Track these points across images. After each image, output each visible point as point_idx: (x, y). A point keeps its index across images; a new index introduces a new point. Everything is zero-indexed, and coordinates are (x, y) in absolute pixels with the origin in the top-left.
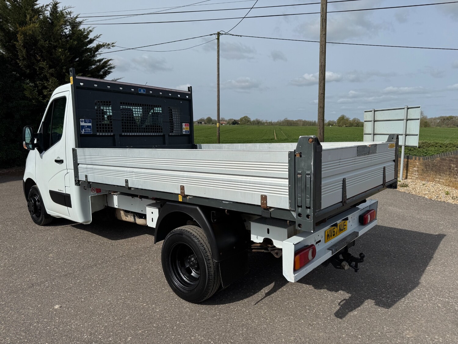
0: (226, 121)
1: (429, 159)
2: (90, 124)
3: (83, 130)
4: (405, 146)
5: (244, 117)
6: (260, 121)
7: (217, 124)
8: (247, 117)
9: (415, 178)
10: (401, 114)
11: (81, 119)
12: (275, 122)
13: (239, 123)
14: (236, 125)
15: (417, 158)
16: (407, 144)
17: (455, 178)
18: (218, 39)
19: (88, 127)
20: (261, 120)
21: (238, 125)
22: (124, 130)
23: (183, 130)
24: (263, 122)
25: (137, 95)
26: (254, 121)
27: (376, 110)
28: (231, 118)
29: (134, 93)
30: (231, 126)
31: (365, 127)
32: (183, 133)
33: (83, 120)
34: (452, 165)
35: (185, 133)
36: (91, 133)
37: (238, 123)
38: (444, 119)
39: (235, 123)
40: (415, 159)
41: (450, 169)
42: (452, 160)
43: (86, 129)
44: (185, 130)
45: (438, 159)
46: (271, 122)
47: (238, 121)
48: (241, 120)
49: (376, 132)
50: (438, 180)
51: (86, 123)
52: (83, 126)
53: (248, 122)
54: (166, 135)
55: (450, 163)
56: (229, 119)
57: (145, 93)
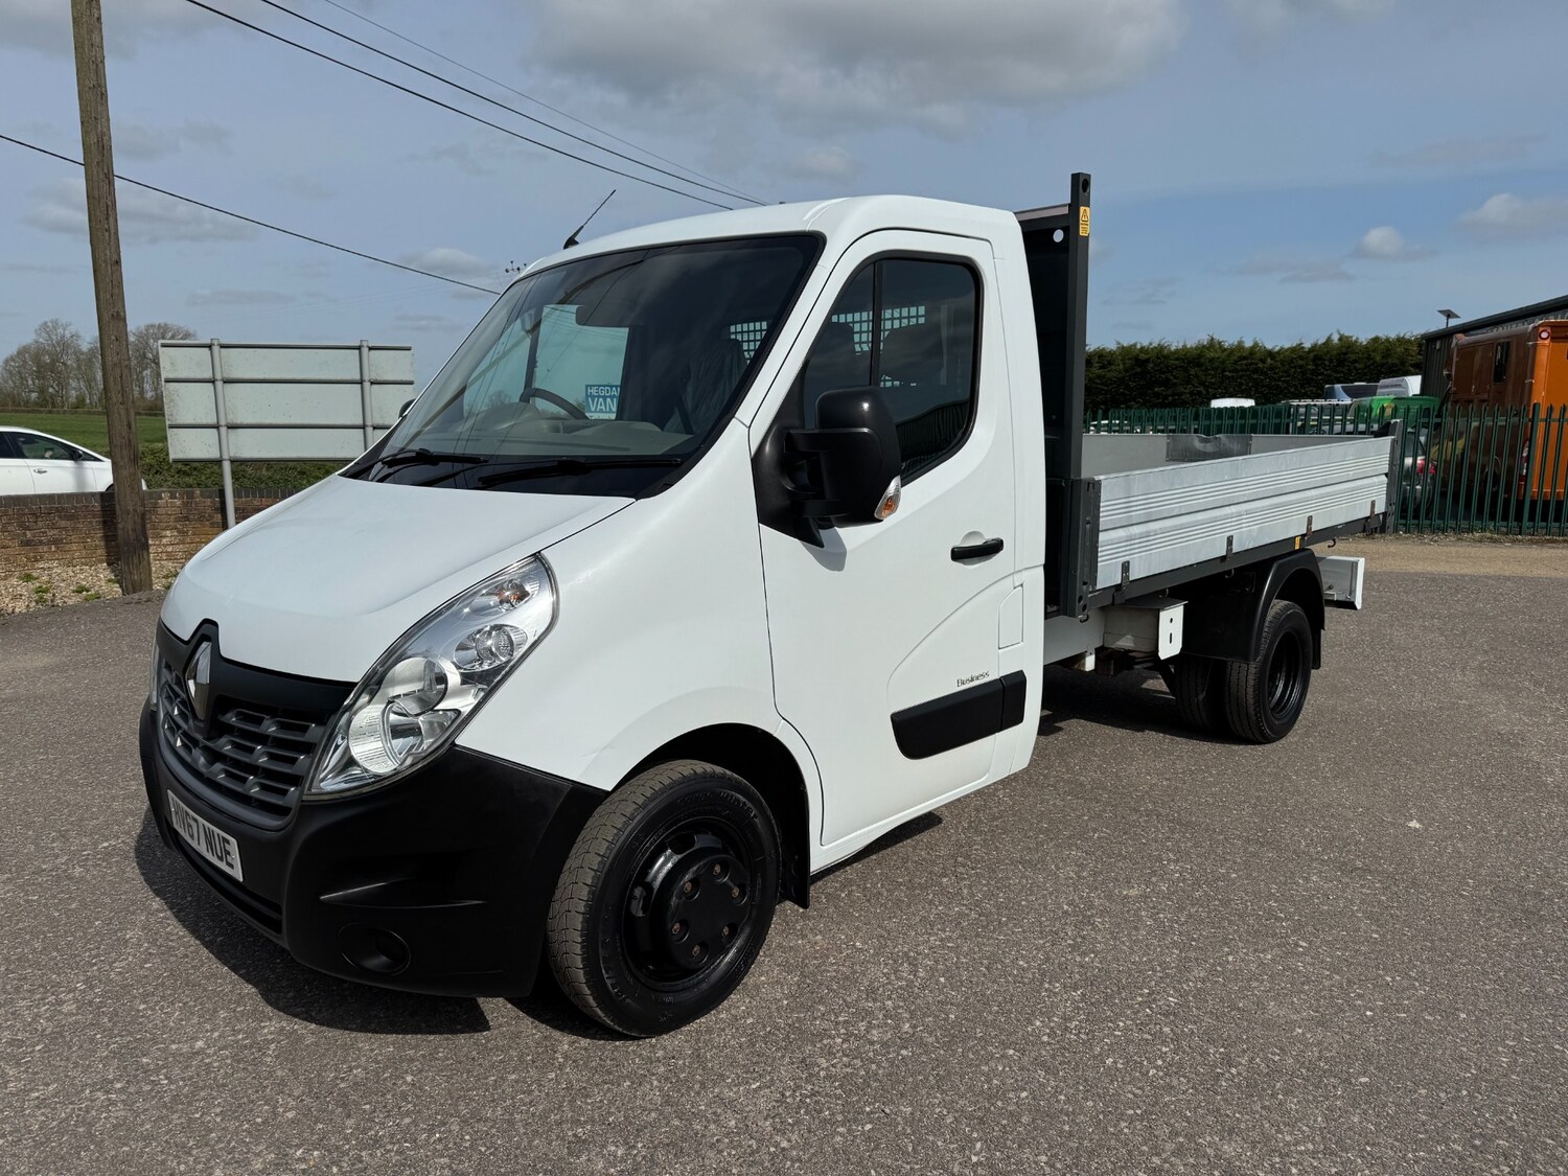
10: (346, 364)
27: (225, 342)
31: (171, 401)
49: (233, 419)
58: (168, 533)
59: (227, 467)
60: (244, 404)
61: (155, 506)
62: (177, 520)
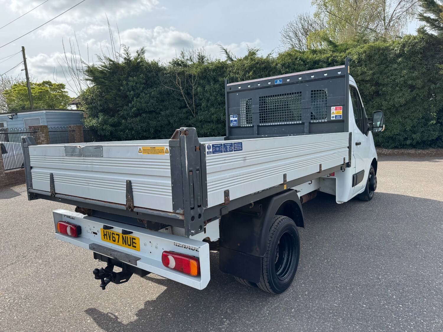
2: (236, 119)
3: (232, 123)
11: (230, 116)
19: (235, 121)
22: (261, 121)
23: (332, 115)
25: (275, 87)
29: (271, 86)
32: (332, 119)
33: (232, 116)
35: (334, 119)
36: (237, 125)
43: (234, 122)
44: (334, 115)
51: (234, 118)
52: (232, 121)
54: (305, 123)
57: (281, 83)
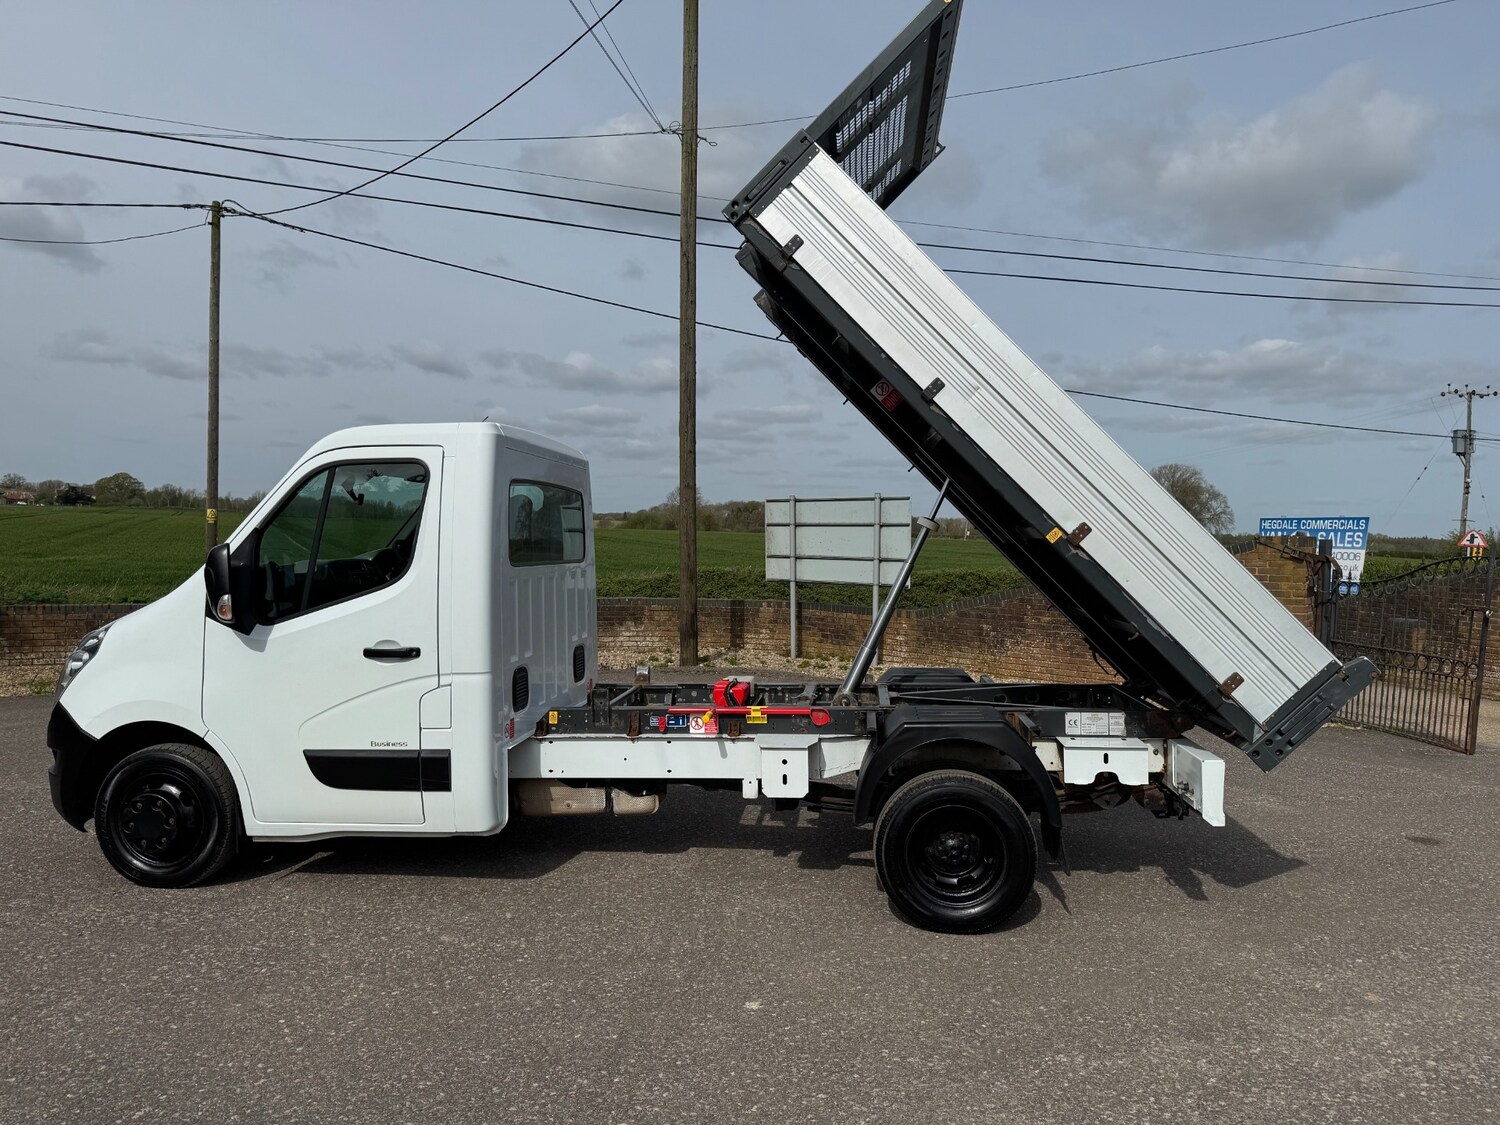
0: (29, 488)
1: (931, 614)
4: (880, 586)
5: (116, 477)
6: (180, 494)
7: (209, 511)
8: (126, 477)
9: (900, 660)
10: (866, 512)
12: (242, 500)
13: (94, 498)
14: (79, 506)
15: (904, 612)
16: (883, 582)
17: (992, 654)
18: (216, 225)
20: (185, 490)
21: (89, 508)
24: (196, 499)
26: (156, 493)
27: (797, 498)
28: (53, 479)
30: (57, 507)
31: (769, 539)
34: (985, 626)
37: (90, 499)
38: (739, 510)
39: (74, 496)
40: (899, 615)
41: (980, 634)
42: (983, 617)
45: (953, 613)
46: (227, 499)
47: (88, 489)
48: (103, 485)
49: (800, 552)
50: (955, 660)
53: (130, 497)
55: (979, 622)
56: (45, 483)
58: (764, 631)
59: (792, 585)
60: (810, 542)
61: (758, 611)
62: (770, 622)
